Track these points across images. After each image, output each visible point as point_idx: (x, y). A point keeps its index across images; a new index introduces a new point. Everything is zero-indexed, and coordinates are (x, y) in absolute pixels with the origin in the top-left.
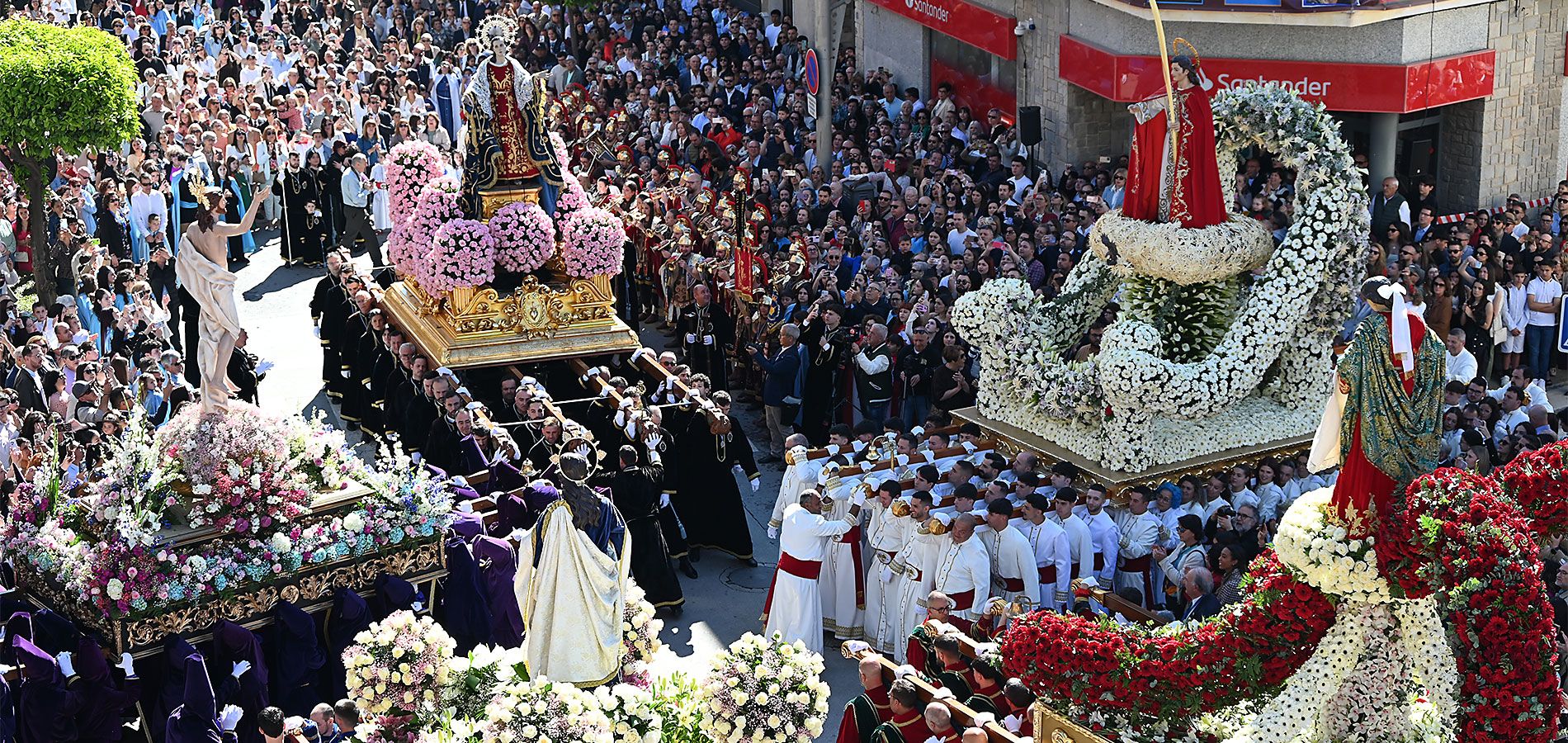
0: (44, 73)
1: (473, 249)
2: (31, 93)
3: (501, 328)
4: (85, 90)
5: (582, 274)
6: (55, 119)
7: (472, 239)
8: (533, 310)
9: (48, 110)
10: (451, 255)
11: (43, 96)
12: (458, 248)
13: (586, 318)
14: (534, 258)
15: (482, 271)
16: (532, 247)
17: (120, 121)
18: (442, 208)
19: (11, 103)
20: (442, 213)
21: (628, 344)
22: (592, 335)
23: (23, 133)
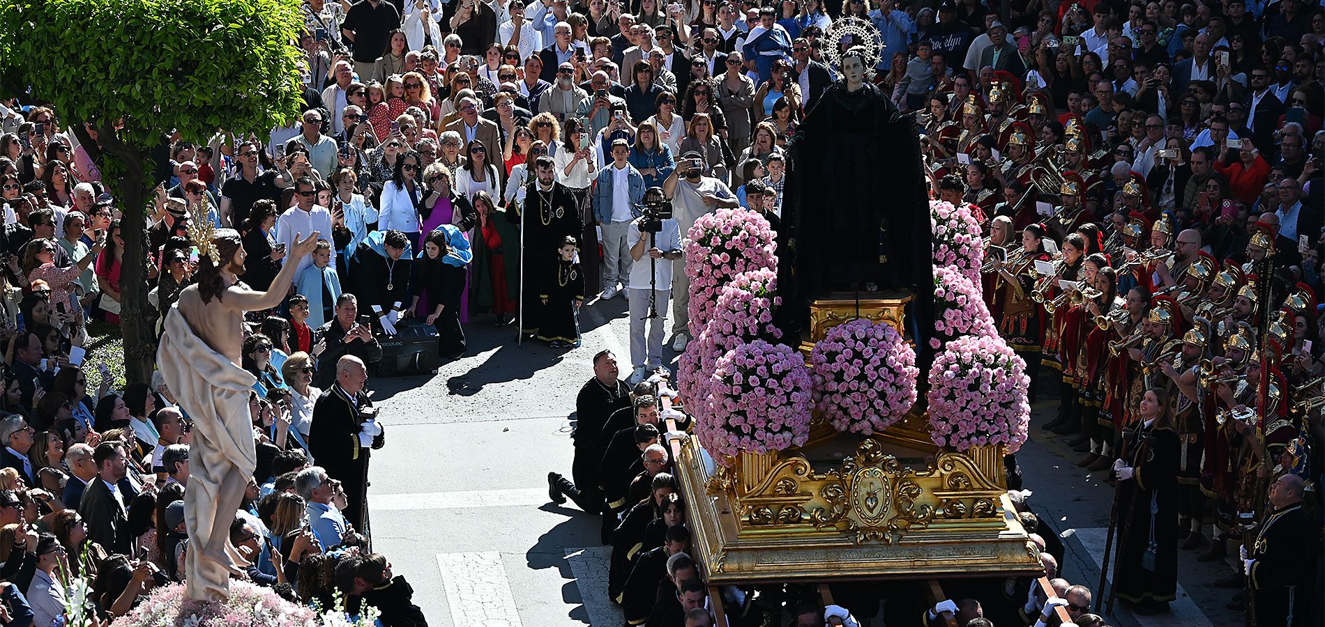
0: (159, 13)
1: (772, 391)
2: (138, 43)
3: (814, 521)
4: (220, 44)
5: (953, 443)
6: (171, 87)
7: (772, 376)
8: (872, 496)
9: (163, 72)
10: (736, 399)
11: (155, 50)
12: (746, 388)
13: (958, 516)
14: (877, 412)
15: (784, 428)
16: (872, 394)
17: (273, 94)
18: (746, 322)
19: (107, 58)
20: (746, 329)
21: (1022, 564)
22: (963, 544)
23: (121, 106)
